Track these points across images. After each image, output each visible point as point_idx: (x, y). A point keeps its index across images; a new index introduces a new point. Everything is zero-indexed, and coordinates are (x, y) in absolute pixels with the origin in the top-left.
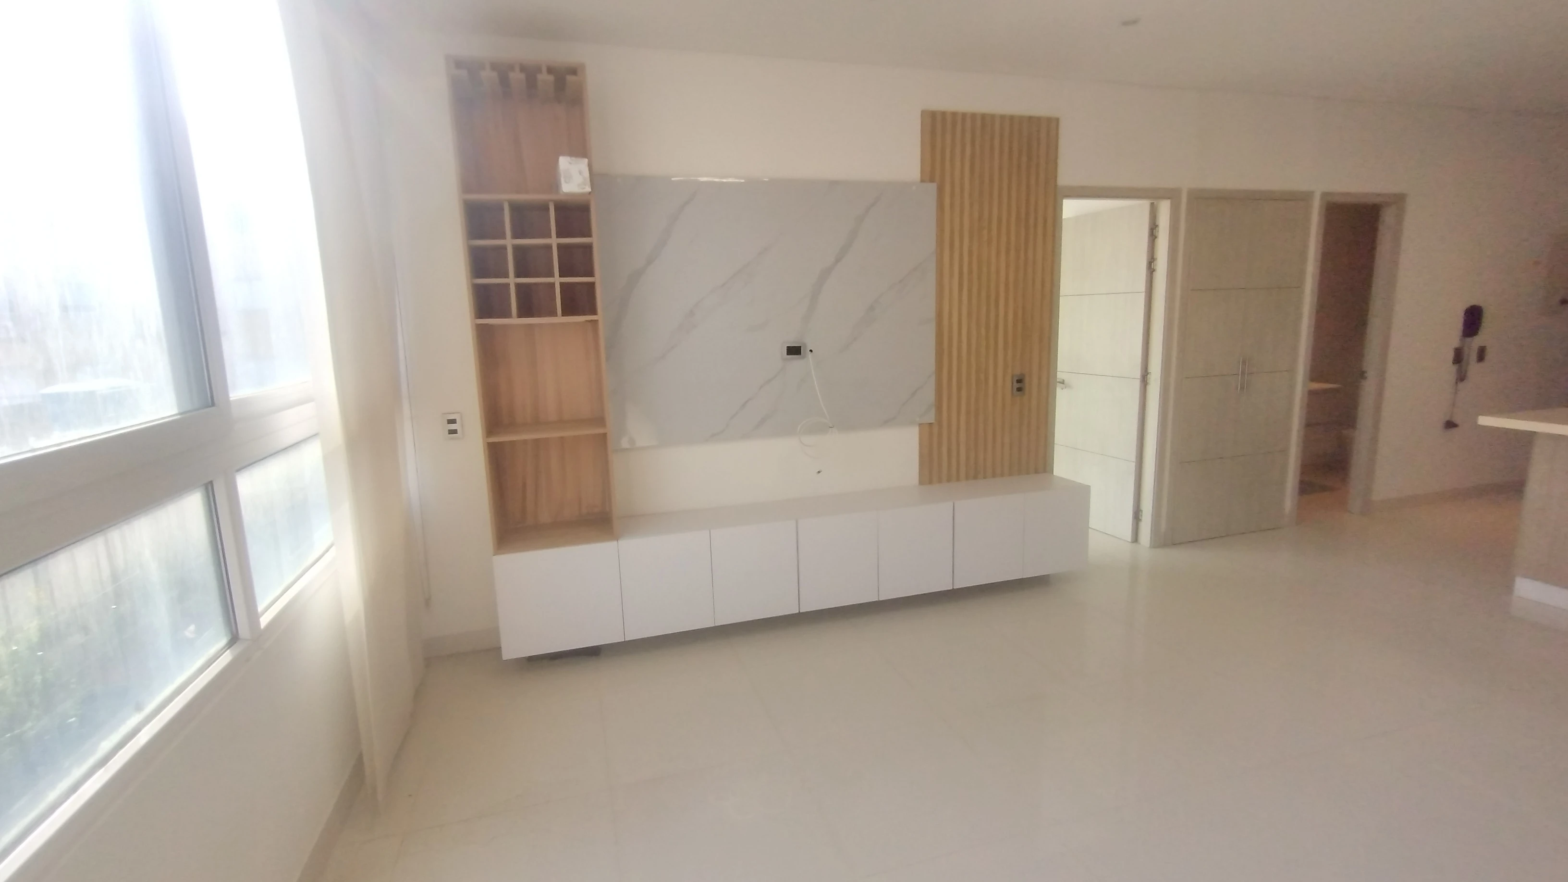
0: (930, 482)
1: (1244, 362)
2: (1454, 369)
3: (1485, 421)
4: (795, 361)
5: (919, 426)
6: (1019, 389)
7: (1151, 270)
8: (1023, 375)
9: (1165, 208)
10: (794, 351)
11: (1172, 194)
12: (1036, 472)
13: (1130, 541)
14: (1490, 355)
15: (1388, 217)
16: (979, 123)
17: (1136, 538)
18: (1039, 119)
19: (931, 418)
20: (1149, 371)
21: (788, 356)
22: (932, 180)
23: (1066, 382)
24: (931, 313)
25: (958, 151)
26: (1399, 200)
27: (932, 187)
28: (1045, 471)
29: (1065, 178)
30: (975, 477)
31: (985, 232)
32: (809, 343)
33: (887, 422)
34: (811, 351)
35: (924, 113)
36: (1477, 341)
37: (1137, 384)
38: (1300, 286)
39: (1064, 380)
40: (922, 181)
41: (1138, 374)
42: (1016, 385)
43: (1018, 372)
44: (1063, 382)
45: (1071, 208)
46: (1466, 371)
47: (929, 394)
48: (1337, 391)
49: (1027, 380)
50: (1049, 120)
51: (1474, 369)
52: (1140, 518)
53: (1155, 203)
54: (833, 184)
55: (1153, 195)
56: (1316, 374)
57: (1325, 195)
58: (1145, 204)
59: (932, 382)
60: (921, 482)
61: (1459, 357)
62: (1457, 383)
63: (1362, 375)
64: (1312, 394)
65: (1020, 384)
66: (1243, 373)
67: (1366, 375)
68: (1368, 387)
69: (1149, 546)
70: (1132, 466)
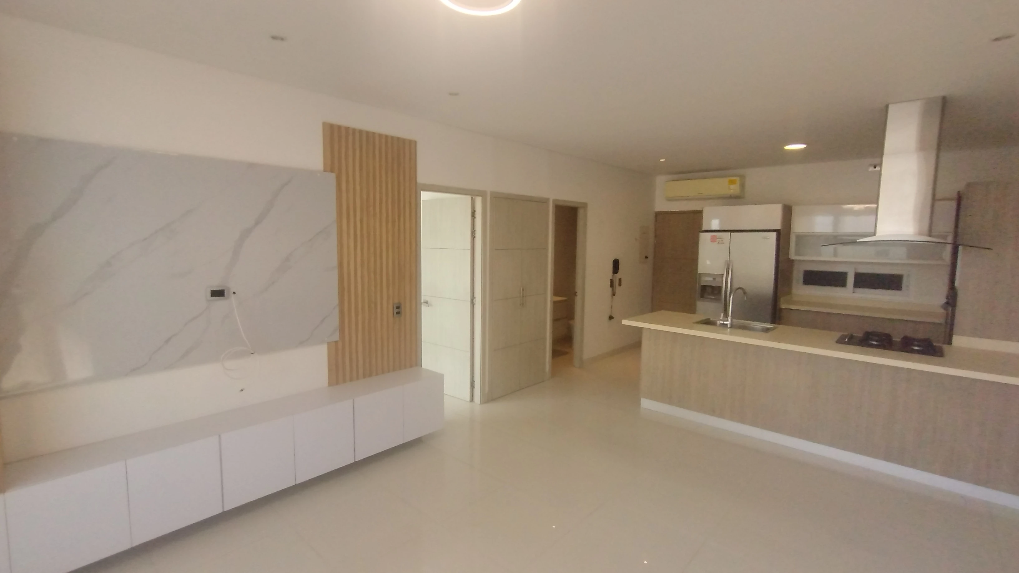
0: (337, 383)
1: (523, 290)
2: (610, 289)
3: (625, 322)
4: (219, 302)
5: (328, 344)
6: (398, 313)
7: (473, 237)
8: (400, 303)
9: (479, 201)
10: (218, 293)
11: (482, 194)
12: (411, 366)
13: (469, 401)
14: (623, 282)
15: (581, 213)
16: (364, 138)
17: (472, 399)
18: (404, 140)
19: (336, 337)
20: (475, 297)
21: (212, 298)
22: (332, 171)
23: (428, 302)
24: (335, 263)
25: (350, 153)
26: (585, 206)
27: (333, 176)
28: (416, 365)
29: (421, 179)
30: (370, 375)
31: (371, 209)
32: (232, 285)
33: (302, 343)
34: (234, 293)
35: (324, 124)
36: (618, 276)
37: (469, 304)
38: (546, 249)
39: (427, 301)
40: (325, 170)
41: (469, 299)
42: (396, 311)
43: (396, 301)
44: (426, 302)
45: (425, 196)
46: (615, 292)
47: (335, 321)
48: (565, 301)
49: (402, 307)
50: (410, 141)
51: (618, 289)
52: (474, 386)
53: (474, 197)
54: (252, 166)
55: (473, 193)
56: (556, 293)
57: (554, 201)
58: (469, 198)
59: (337, 311)
60: (330, 384)
61: (612, 285)
62: (612, 298)
63: (575, 294)
64: (555, 303)
65: (398, 310)
66: (523, 296)
67: (577, 294)
68: (578, 299)
69: (479, 403)
70: (468, 355)
